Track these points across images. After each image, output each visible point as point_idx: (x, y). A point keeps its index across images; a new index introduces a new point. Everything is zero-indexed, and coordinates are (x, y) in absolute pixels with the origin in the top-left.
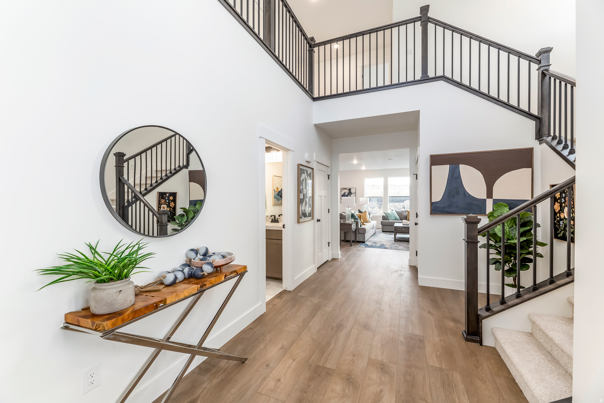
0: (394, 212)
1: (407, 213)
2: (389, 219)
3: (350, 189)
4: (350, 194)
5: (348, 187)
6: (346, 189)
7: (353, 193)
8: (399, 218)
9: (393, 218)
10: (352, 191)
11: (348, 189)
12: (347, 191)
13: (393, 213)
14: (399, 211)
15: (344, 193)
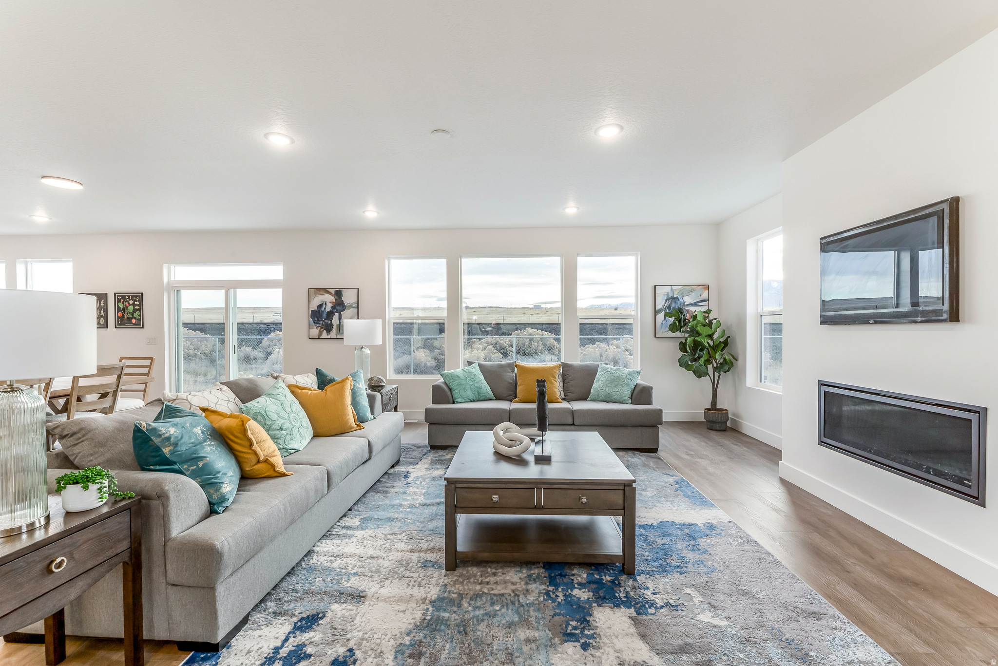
0: (473, 370)
1: (516, 372)
2: (455, 396)
3: (339, 293)
4: (338, 308)
5: (333, 284)
6: (326, 291)
7: (351, 306)
8: (491, 392)
9: (470, 394)
10: (349, 298)
11: (333, 291)
12: (329, 299)
13: (471, 373)
14: (492, 366)
15: (320, 306)
